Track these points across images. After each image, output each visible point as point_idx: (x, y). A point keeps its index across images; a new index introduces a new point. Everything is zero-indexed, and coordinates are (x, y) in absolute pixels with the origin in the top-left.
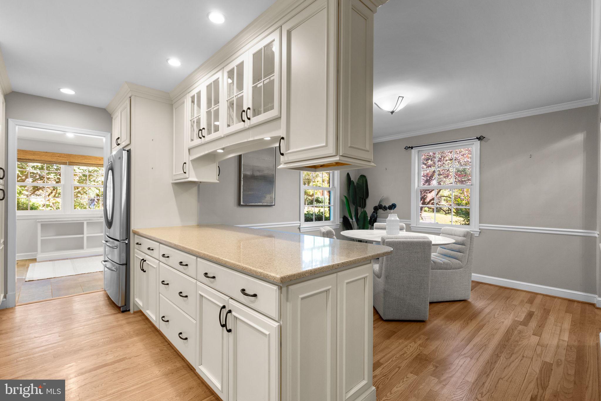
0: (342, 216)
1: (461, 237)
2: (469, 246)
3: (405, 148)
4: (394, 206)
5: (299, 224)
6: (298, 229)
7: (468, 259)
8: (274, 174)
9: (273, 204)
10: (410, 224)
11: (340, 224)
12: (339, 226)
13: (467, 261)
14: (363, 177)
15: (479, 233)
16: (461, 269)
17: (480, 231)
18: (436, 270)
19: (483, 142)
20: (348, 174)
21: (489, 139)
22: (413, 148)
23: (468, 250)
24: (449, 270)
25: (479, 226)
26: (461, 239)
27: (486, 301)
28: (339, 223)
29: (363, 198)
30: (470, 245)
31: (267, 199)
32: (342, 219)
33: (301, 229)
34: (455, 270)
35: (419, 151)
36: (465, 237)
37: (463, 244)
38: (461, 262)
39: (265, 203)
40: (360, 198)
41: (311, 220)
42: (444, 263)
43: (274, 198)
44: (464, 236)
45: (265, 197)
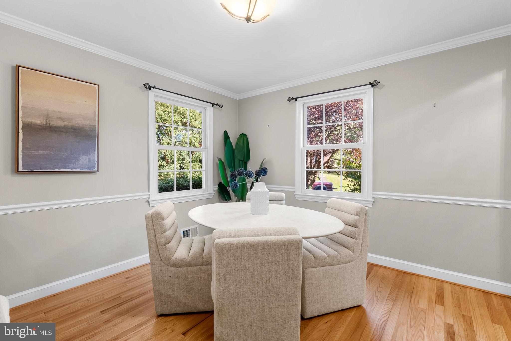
0: (218, 183)
1: (352, 216)
2: (363, 227)
3: (288, 100)
4: (265, 171)
5: (148, 197)
6: (147, 203)
7: (362, 247)
8: (95, 126)
9: (94, 170)
10: (295, 192)
11: (214, 192)
12: (213, 194)
13: (360, 250)
14: (243, 137)
15: (372, 203)
16: (352, 263)
17: (373, 200)
18: (318, 268)
19: (377, 89)
20: (226, 133)
21: (384, 86)
22: (298, 99)
23: (362, 233)
24: (336, 266)
25: (373, 194)
26: (352, 218)
27: (385, 305)
28: (212, 191)
29: (243, 161)
30: (365, 226)
31: (80, 162)
32: (217, 186)
33: (150, 203)
34: (344, 265)
35: (304, 103)
36: (358, 216)
37: (355, 226)
38: (353, 252)
39: (77, 169)
40: (240, 160)
41: (186, 188)
42: (328, 256)
43: (97, 160)
44: (357, 214)
45: (77, 159)
